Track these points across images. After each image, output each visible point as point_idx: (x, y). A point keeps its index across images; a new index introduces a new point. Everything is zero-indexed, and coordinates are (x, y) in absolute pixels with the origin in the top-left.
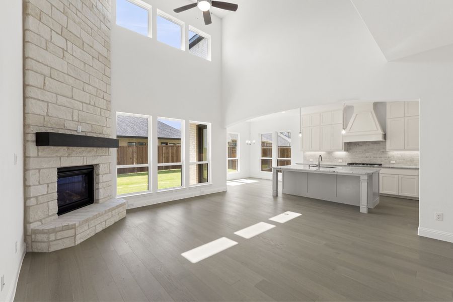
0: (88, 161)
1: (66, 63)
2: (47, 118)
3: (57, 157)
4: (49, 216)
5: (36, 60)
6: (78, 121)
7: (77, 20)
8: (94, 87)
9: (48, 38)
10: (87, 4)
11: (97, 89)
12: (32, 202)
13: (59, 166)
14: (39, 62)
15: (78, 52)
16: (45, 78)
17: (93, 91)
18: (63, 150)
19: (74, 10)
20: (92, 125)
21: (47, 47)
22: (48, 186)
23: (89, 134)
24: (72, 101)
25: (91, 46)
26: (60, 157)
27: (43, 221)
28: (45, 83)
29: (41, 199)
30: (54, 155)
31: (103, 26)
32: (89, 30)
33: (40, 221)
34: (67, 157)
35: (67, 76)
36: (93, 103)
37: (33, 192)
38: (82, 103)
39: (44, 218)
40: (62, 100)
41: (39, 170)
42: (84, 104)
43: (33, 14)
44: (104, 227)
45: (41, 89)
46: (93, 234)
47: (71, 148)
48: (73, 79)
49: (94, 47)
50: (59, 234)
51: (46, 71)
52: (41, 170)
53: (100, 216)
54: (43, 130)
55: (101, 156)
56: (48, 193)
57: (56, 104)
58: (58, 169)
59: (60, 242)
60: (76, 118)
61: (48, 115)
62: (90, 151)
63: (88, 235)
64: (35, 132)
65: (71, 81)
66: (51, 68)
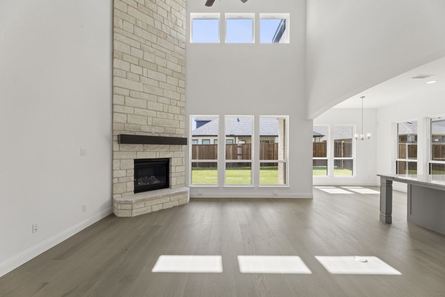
0: (161, 155)
1: (142, 84)
2: (126, 125)
3: (134, 151)
4: (127, 192)
5: (119, 87)
6: (152, 126)
7: (152, 50)
8: (168, 98)
9: (128, 69)
10: (162, 36)
11: (170, 99)
12: (115, 181)
13: (135, 158)
14: (121, 88)
15: (153, 74)
16: (125, 98)
17: (167, 101)
18: (139, 147)
19: (149, 44)
20: (164, 127)
21: (127, 76)
22: (127, 171)
23: (162, 134)
24: (147, 111)
25: (165, 67)
26: (137, 152)
27: (123, 194)
28: (125, 101)
29: (121, 180)
30: (132, 150)
31: (177, 48)
32: (164, 55)
33: (121, 194)
34: (143, 151)
35: (142, 94)
36: (166, 111)
37: (116, 174)
38: (156, 111)
39: (124, 193)
40: (138, 111)
41: (120, 160)
42: (158, 112)
43: (116, 57)
44: (161, 208)
45: (122, 105)
46: (149, 211)
47: (145, 145)
48: (148, 95)
49: (168, 67)
50: (123, 206)
51: (126, 92)
52: (122, 160)
53: (157, 198)
54: (124, 133)
55: (174, 152)
56: (126, 176)
57: (134, 114)
58: (135, 160)
59: (123, 211)
60: (150, 123)
61: (127, 123)
62: (163, 148)
63: (145, 211)
64: (117, 134)
65: (146, 96)
66: (130, 90)
